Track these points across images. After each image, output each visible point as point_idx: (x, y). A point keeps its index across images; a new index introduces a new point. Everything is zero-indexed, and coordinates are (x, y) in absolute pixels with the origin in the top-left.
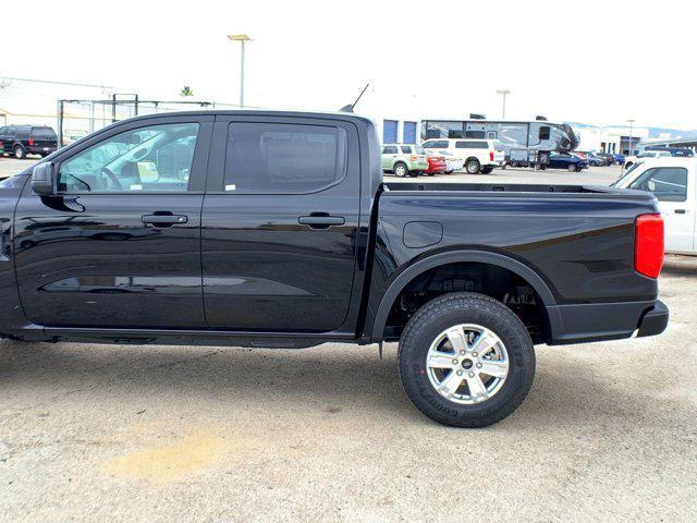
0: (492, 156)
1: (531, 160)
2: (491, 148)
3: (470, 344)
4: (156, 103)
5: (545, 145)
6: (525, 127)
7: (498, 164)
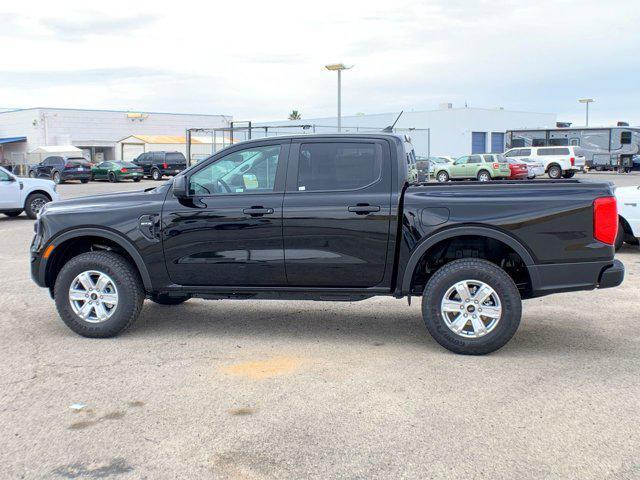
0: (572, 161)
1: (614, 164)
2: (572, 155)
3: (473, 295)
4: (266, 128)
5: (627, 149)
6: (607, 133)
7: (579, 168)
